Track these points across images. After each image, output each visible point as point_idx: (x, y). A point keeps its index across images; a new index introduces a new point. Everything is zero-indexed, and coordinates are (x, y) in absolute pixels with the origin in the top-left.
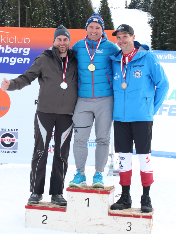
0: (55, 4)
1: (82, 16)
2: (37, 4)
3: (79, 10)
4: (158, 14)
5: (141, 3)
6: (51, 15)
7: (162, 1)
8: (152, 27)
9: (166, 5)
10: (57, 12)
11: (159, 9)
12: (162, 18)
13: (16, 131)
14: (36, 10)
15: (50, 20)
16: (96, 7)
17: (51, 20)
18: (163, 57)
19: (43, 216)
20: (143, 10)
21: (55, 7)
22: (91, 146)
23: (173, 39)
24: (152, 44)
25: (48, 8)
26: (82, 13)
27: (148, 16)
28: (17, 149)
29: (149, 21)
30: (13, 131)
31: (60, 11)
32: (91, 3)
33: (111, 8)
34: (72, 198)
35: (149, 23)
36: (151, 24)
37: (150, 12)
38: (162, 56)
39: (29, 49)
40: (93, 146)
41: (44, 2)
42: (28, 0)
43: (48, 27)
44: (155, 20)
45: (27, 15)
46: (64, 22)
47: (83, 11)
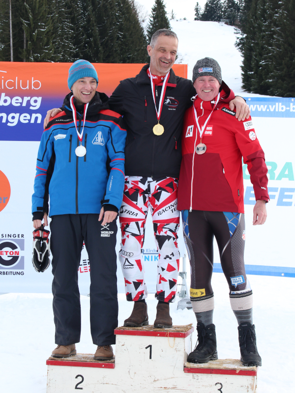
0: (73, 16)
1: (121, 35)
2: (43, 15)
3: (115, 24)
4: (254, 29)
5: (223, 10)
6: (66, 34)
7: (259, 7)
8: (243, 52)
9: (267, 14)
10: (78, 29)
11: (254, 20)
12: (260, 36)
13: (20, 238)
14: (41, 27)
15: (65, 43)
16: (145, 18)
17: (67, 43)
18: (268, 108)
19: (76, 377)
20: (226, 23)
21: (73, 20)
22: (148, 260)
23: (279, 73)
24: (243, 82)
25: (62, 22)
26: (121, 29)
27: (235, 33)
28: (24, 269)
29: (238, 41)
30: (17, 238)
31: (82, 27)
32: (136, 11)
33: (171, 19)
34: (123, 345)
35: (238, 45)
36: (240, 46)
37: (239, 27)
38: (266, 106)
40: (152, 260)
41: (54, 12)
42: (26, 9)
43: (63, 56)
44: (248, 40)
45: (25, 35)
46: (90, 46)
47: (122, 27)
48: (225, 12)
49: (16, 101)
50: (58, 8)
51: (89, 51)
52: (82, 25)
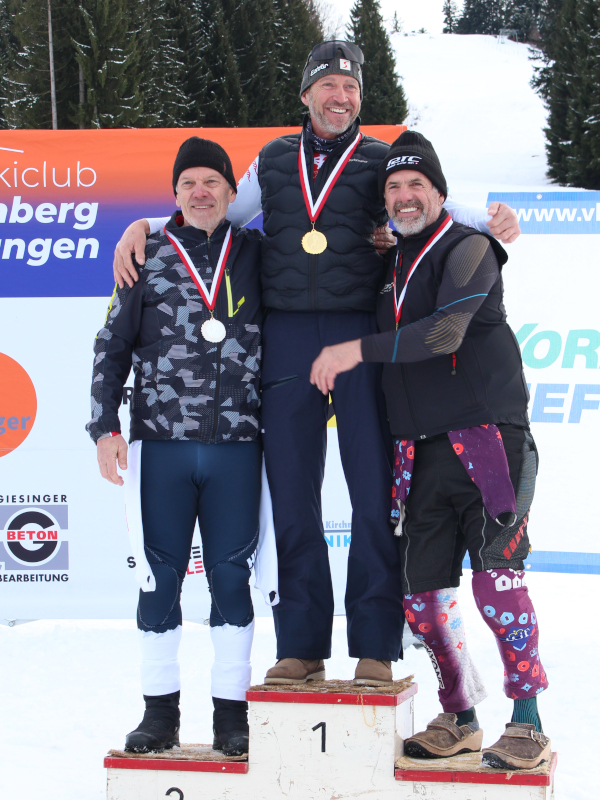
0: (182, 30)
1: (286, 68)
2: (118, 31)
3: (271, 47)
4: (570, 48)
5: (504, 9)
6: (169, 70)
7: (582, 2)
8: (549, 98)
9: (598, 15)
10: (193, 58)
11: (571, 30)
12: (584, 64)
13: (59, 503)
14: (114, 56)
15: (167, 88)
16: (337, 32)
17: (171, 89)
18: (579, 214)
19: (168, 793)
20: (511, 38)
21: (183, 40)
24: (550, 162)
25: (158, 45)
26: (285, 57)
27: (530, 58)
28: (66, 568)
29: (538, 75)
30: (52, 502)
31: (202, 54)
32: (317, 17)
33: (392, 33)
34: (265, 724)
35: (538, 84)
36: (542, 86)
37: (539, 44)
38: (575, 211)
39: (94, 208)
40: (339, 545)
41: (142, 24)
42: (82, 18)
43: (163, 116)
44: (559, 73)
45: (81, 74)
46: (220, 95)
47: (289, 51)
48: (508, 13)
49: (44, 214)
50: (151, 14)
51: (218, 106)
52: (202, 49)
